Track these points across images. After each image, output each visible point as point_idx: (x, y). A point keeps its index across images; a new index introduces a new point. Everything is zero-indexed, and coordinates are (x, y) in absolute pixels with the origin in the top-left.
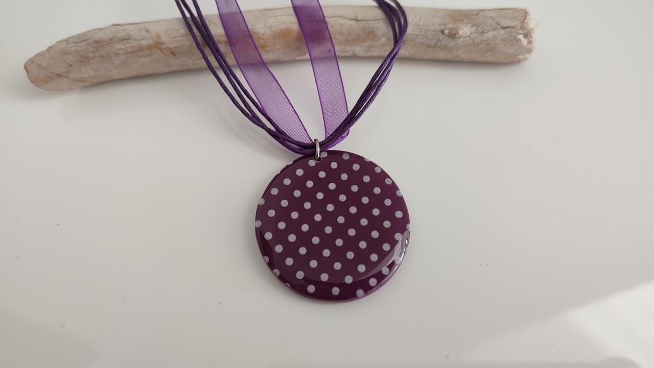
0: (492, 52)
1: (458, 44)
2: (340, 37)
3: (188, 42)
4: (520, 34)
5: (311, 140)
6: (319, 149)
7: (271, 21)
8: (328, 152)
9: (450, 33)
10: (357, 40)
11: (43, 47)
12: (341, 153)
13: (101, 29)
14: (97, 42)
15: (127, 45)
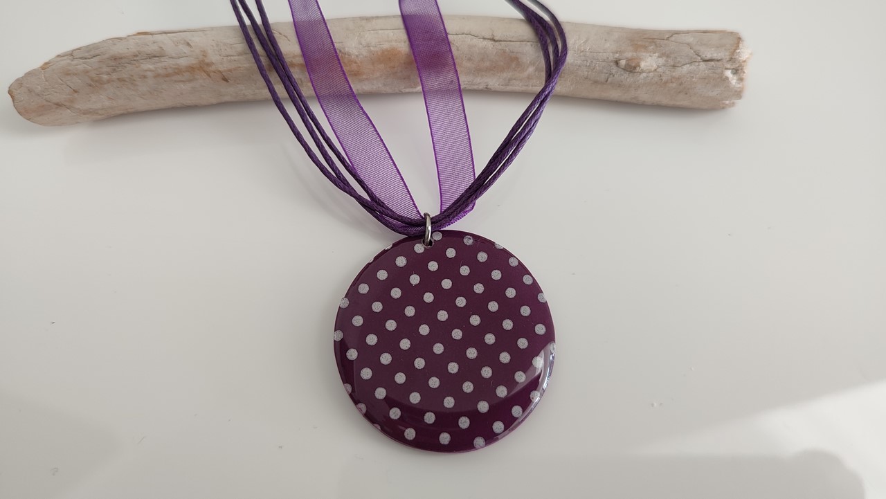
0: (686, 94)
1: (638, 81)
2: (468, 64)
3: (248, 63)
4: (727, 69)
5: (419, 214)
6: (430, 228)
7: (369, 37)
8: (444, 232)
9: (627, 65)
10: (493, 69)
11: (36, 64)
12: (462, 235)
13: (120, 39)
14: (115, 58)
15: (159, 65)
